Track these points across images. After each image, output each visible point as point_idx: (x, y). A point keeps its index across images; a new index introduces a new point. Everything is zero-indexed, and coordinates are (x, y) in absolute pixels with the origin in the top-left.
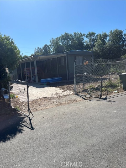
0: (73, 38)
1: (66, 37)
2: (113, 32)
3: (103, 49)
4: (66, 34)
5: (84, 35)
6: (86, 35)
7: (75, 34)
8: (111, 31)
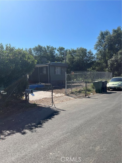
0: (46, 51)
1: (39, 49)
2: (79, 49)
3: (73, 62)
4: (39, 46)
5: (55, 49)
6: (57, 49)
7: (48, 47)
8: (78, 48)
